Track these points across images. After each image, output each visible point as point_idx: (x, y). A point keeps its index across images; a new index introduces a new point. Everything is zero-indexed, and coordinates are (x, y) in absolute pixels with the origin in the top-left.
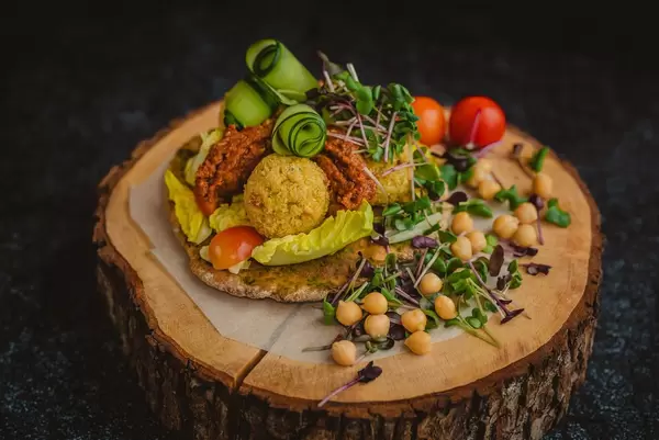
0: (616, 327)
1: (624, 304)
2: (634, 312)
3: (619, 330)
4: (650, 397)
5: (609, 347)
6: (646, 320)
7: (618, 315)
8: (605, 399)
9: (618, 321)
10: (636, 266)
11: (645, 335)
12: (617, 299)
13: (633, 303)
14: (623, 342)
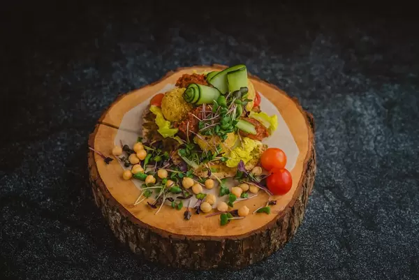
0: (332, 141)
1: (333, 130)
2: (339, 133)
3: (334, 143)
4: (354, 172)
5: (331, 152)
6: (344, 136)
7: (332, 136)
8: (336, 176)
9: (332, 138)
10: (334, 110)
11: (345, 143)
12: (329, 128)
13: (337, 128)
14: (337, 148)
